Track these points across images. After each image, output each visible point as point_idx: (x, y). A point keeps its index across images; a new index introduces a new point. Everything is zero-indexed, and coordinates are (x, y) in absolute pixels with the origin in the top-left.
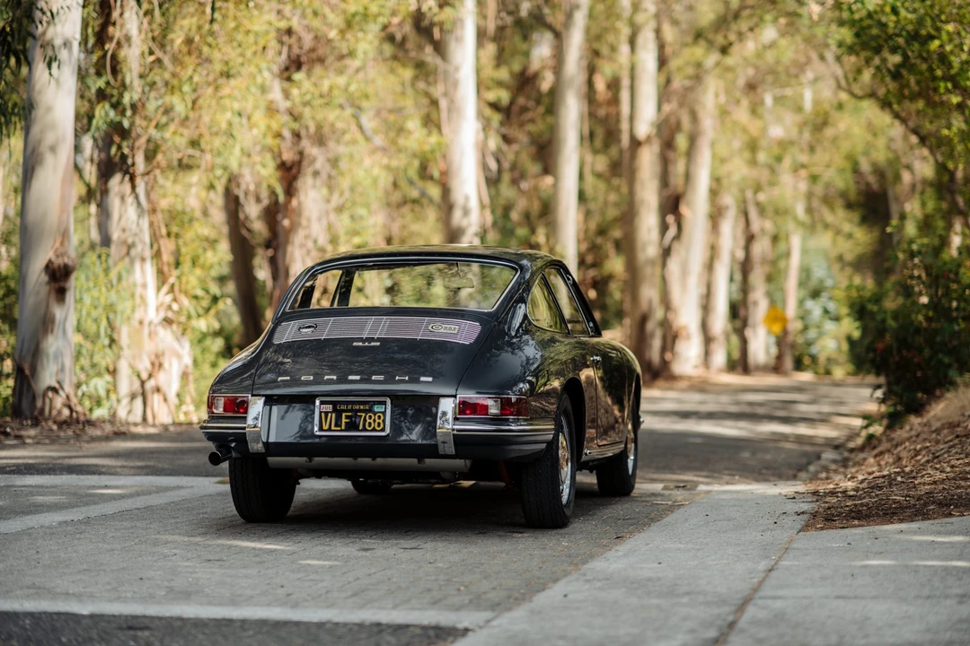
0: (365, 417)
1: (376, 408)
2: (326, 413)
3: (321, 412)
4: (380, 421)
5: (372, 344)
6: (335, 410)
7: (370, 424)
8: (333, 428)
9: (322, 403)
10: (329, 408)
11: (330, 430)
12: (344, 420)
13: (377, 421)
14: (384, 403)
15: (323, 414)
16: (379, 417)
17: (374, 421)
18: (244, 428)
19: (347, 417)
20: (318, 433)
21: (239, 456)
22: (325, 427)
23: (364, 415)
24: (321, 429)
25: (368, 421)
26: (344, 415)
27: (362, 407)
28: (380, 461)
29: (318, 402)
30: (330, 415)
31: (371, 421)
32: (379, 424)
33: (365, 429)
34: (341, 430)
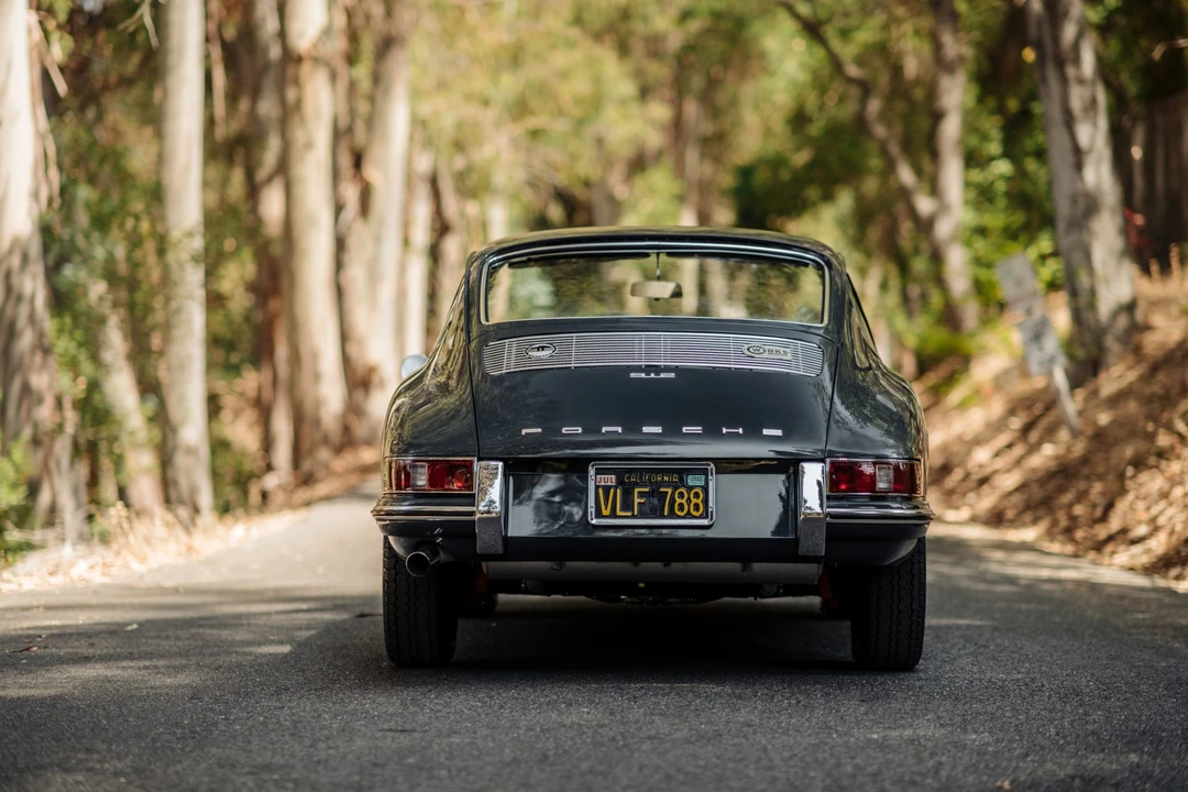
0: (673, 494)
1: (691, 480)
2: (607, 489)
3: (597, 487)
4: (699, 501)
5: (662, 375)
6: (620, 482)
7: (681, 505)
8: (619, 513)
9: (598, 472)
10: (611, 480)
11: (613, 515)
12: (637, 500)
13: (694, 501)
14: (705, 472)
15: (601, 490)
16: (697, 495)
17: (689, 500)
18: (472, 513)
19: (641, 495)
20: (594, 522)
21: (451, 559)
22: (606, 512)
23: (670, 491)
24: (599, 514)
25: (678, 501)
26: (637, 490)
27: (666, 478)
28: (676, 566)
29: (592, 472)
30: (612, 491)
31: (684, 501)
32: (697, 507)
33: (672, 515)
34: (633, 516)
